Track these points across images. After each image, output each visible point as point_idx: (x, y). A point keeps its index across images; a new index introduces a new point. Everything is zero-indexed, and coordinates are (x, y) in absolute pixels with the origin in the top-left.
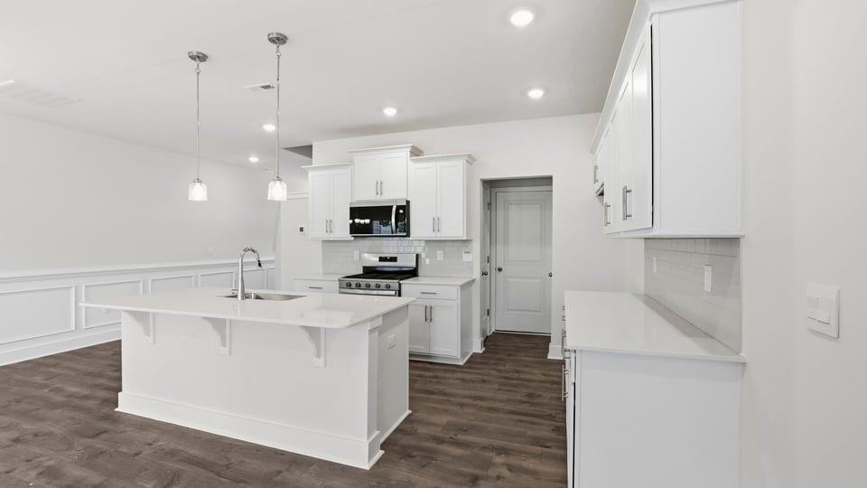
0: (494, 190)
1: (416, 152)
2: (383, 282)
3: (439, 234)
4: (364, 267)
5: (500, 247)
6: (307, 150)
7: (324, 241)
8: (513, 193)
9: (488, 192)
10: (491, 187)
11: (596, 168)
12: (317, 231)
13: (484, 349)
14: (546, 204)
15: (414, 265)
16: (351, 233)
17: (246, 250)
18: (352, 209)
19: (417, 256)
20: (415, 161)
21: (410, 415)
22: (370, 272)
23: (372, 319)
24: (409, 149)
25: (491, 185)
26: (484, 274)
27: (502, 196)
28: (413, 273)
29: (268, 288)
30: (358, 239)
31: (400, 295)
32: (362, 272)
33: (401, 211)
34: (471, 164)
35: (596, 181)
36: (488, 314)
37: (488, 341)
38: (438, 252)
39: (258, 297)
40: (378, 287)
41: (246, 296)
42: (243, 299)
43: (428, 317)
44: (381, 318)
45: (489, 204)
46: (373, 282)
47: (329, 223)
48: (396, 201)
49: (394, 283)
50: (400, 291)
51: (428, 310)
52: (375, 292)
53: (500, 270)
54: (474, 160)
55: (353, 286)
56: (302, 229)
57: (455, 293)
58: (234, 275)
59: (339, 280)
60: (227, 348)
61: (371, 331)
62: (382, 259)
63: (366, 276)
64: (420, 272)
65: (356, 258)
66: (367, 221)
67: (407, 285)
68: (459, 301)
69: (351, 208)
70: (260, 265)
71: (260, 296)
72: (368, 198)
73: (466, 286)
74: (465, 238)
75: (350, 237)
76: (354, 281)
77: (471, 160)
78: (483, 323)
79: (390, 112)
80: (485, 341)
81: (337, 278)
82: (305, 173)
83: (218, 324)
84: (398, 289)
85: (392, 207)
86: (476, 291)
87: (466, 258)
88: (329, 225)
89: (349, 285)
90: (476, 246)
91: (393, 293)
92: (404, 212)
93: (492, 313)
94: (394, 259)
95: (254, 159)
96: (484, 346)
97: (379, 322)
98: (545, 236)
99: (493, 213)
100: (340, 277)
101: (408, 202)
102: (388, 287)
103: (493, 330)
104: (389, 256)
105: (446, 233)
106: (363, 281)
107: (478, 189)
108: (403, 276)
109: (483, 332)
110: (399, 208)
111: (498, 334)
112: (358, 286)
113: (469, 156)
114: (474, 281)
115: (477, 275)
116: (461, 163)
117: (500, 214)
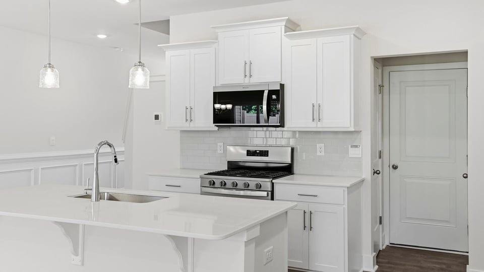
0: (388, 69)
1: (292, 27)
2: (253, 181)
3: (319, 124)
4: (229, 162)
6: (163, 26)
7: (182, 131)
8: (411, 73)
9: (380, 71)
10: (383, 66)
12: (174, 119)
13: (377, 267)
15: (289, 161)
16: (214, 123)
17: (101, 144)
18: (215, 94)
19: (293, 150)
20: (290, 37)
22: (235, 168)
23: (248, 229)
24: (284, 23)
25: (383, 63)
26: (376, 172)
27: (398, 75)
28: (287, 170)
29: (115, 187)
30: (222, 129)
31: (272, 199)
32: (226, 168)
33: (274, 97)
34: (359, 39)
36: (381, 223)
38: (318, 146)
39: (112, 198)
40: (247, 186)
41: (100, 197)
42: (97, 200)
43: (307, 224)
44: (258, 228)
45: (381, 86)
46: (240, 180)
47: (189, 110)
48: (268, 84)
49: (266, 183)
50: (272, 192)
51: (307, 215)
52: (242, 193)
53: (395, 167)
54: (364, 34)
55: (217, 184)
56: (157, 117)
57: (341, 196)
58: (78, 168)
59: (201, 178)
60: (79, 258)
61: (247, 243)
62: (250, 153)
63: (232, 173)
64: (296, 169)
65: (220, 151)
66: (229, 106)
67: (282, 184)
68: (346, 206)
70: (116, 161)
71: (114, 196)
72: (236, 81)
73: (353, 189)
74: (352, 129)
75: (213, 127)
76: (218, 179)
77: (359, 34)
78: (374, 234)
80: (377, 256)
81: (198, 174)
82: (162, 52)
83: (70, 230)
84: (270, 189)
85: (263, 92)
86: (366, 194)
87: (353, 153)
88: (189, 114)
89: (213, 184)
90: (366, 139)
91: (265, 194)
92: (276, 97)
93: (385, 220)
94: (265, 153)
96: (378, 263)
97: (256, 232)
100: (202, 173)
101: (282, 86)
102: (259, 187)
103: (387, 243)
104: (258, 149)
105: (328, 123)
106: (229, 180)
107: (368, 68)
108: (275, 174)
109: (375, 246)
110: (271, 92)
111: (393, 249)
112: (223, 185)
113: (358, 29)
114: (363, 181)
115: (367, 173)
116: (347, 39)
117: (395, 97)
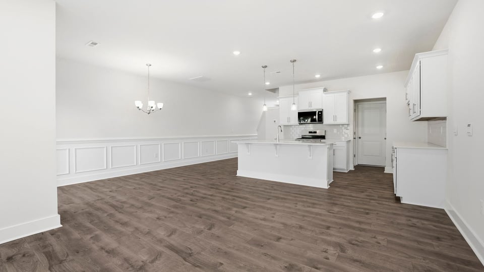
0: (357, 103)
1: (325, 90)
2: (314, 140)
3: (336, 122)
4: (302, 136)
5: (360, 129)
7: (284, 126)
8: (366, 104)
9: (355, 104)
11: (407, 94)
13: (354, 169)
14: (383, 109)
15: (324, 135)
19: (325, 131)
20: (325, 94)
21: (333, 182)
24: (323, 89)
26: (354, 138)
27: (360, 105)
28: (323, 137)
30: (301, 124)
34: (349, 94)
35: (407, 99)
36: (355, 156)
37: (355, 167)
38: (334, 129)
45: (355, 109)
47: (289, 118)
48: (318, 110)
49: (318, 140)
53: (360, 138)
54: (351, 92)
56: (275, 122)
57: (344, 144)
62: (310, 132)
64: (327, 137)
67: (323, 141)
68: (346, 147)
69: (298, 113)
72: (306, 109)
74: (347, 123)
75: (298, 124)
76: (302, 140)
77: (349, 92)
79: (318, 76)
85: (316, 112)
86: (351, 144)
90: (351, 127)
92: (321, 114)
94: (315, 132)
95: (250, 94)
98: (382, 123)
99: (357, 113)
101: (323, 110)
103: (357, 163)
104: (313, 131)
105: (339, 122)
107: (352, 103)
110: (319, 112)
111: (359, 165)
114: (350, 141)
115: (352, 139)
116: (345, 94)
117: (360, 114)
